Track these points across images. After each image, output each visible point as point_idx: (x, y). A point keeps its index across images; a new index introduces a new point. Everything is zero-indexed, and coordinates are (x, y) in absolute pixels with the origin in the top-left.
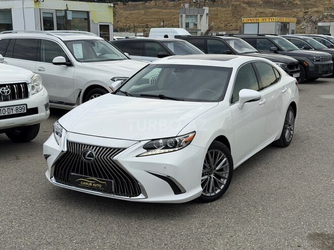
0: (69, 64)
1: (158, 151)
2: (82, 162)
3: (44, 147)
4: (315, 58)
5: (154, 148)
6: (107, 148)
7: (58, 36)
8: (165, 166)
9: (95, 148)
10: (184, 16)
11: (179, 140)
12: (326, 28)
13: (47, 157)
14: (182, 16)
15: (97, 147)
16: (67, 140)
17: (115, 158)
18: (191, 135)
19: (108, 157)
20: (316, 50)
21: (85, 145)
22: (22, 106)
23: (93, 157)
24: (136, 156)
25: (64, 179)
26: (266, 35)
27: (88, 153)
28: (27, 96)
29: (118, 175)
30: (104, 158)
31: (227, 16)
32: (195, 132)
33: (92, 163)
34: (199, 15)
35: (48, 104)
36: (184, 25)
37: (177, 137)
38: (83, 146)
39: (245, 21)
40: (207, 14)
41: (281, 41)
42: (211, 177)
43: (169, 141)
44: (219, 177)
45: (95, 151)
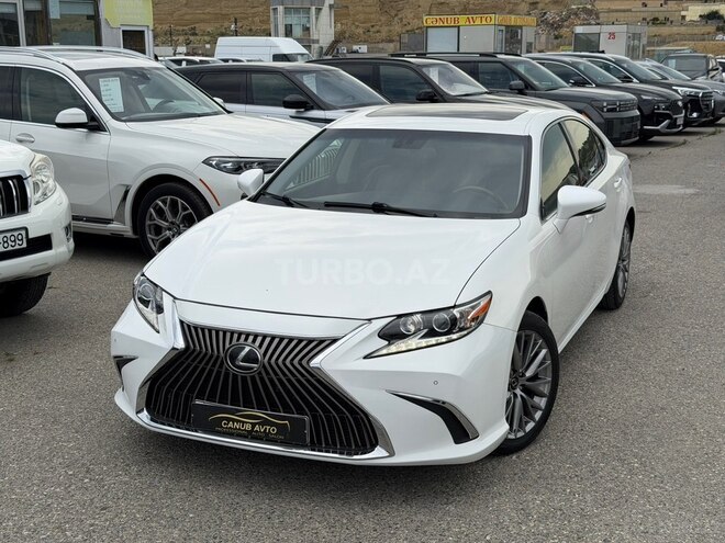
0: (94, 125)
1: (413, 342)
2: (227, 374)
3: (113, 337)
4: (605, 104)
5: (402, 336)
6: (291, 340)
7: (62, 60)
8: (436, 379)
9: (259, 339)
10: (281, 9)
11: (461, 313)
12: (590, 37)
13: (121, 362)
14: (275, 9)
15: (265, 337)
16: (182, 322)
17: (315, 362)
18: (483, 302)
19: (296, 362)
20: (598, 86)
21: (232, 333)
22: (16, 234)
23: (255, 360)
24: (365, 358)
25: (173, 413)
26: (499, 56)
27: (243, 353)
28: (24, 208)
29: (318, 403)
30: (285, 365)
31: (367, 10)
32: (490, 292)
33: (253, 378)
34: (314, 8)
35: (70, 225)
36: (282, 30)
37: (454, 307)
38: (228, 335)
39: (429, 23)
40: (331, 6)
41: (531, 69)
42: (515, 395)
43: (436, 316)
44: (530, 392)
45: (260, 346)
